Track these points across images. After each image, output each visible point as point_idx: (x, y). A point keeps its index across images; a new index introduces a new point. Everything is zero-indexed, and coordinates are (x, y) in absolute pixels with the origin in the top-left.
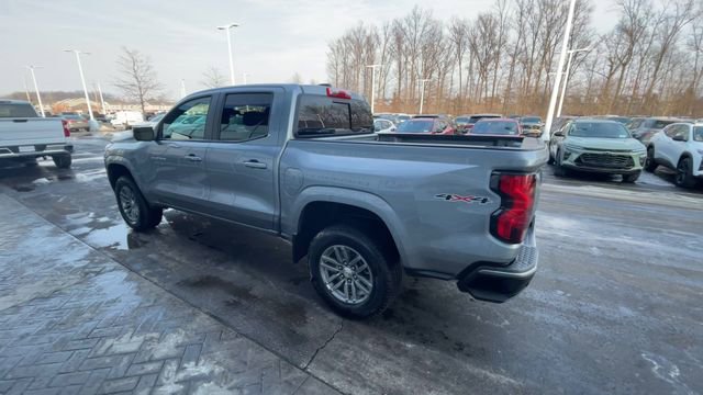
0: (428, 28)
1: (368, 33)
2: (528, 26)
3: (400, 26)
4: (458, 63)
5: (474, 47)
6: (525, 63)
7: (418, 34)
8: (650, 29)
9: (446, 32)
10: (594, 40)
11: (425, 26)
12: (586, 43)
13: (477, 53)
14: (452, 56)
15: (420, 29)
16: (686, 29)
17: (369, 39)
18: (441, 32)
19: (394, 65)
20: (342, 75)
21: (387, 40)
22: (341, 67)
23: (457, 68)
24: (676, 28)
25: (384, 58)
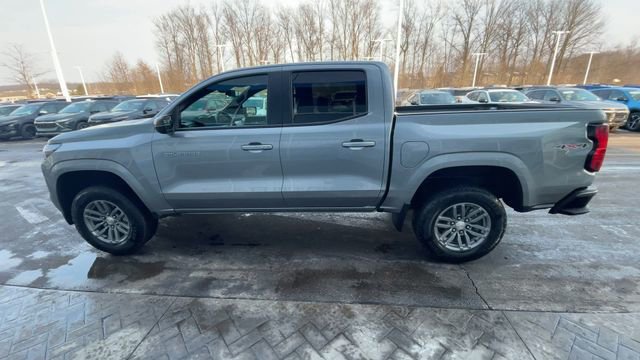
0: (257, 13)
1: (197, 12)
2: (338, 18)
3: (230, 8)
4: (288, 45)
5: (299, 33)
6: (340, 48)
7: (250, 17)
8: (417, 25)
9: (274, 18)
10: (384, 32)
11: (255, 10)
12: (378, 34)
13: (303, 37)
14: (282, 40)
15: (250, 13)
16: (437, 25)
17: (198, 19)
18: (269, 18)
19: (229, 46)
20: (174, 54)
21: (218, 20)
22: (171, 45)
23: (288, 50)
24: (432, 25)
25: (217, 38)
